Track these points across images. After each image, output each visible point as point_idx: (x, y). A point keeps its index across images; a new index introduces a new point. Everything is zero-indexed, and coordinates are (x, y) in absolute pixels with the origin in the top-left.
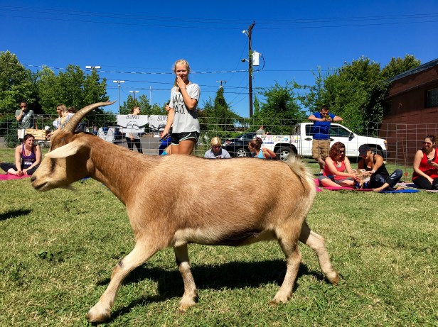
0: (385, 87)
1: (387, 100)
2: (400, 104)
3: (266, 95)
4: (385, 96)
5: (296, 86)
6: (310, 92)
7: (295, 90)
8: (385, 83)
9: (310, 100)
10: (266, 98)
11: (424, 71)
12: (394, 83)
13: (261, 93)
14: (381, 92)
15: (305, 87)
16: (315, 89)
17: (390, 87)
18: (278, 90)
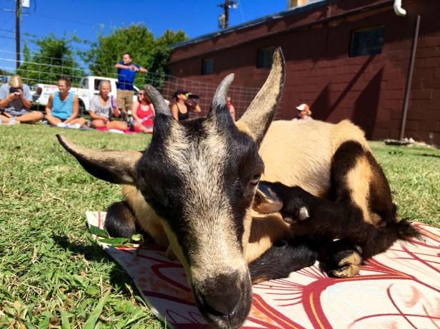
0: (168, 52)
1: (169, 65)
2: (181, 71)
3: (39, 43)
4: (167, 61)
5: (75, 39)
6: (91, 48)
7: (74, 44)
8: (168, 49)
9: (91, 57)
10: (40, 48)
11: (203, 42)
12: (176, 50)
13: (33, 42)
14: (164, 57)
15: (85, 42)
16: (96, 46)
17: (172, 53)
18: (53, 40)
